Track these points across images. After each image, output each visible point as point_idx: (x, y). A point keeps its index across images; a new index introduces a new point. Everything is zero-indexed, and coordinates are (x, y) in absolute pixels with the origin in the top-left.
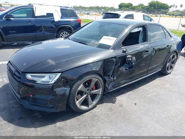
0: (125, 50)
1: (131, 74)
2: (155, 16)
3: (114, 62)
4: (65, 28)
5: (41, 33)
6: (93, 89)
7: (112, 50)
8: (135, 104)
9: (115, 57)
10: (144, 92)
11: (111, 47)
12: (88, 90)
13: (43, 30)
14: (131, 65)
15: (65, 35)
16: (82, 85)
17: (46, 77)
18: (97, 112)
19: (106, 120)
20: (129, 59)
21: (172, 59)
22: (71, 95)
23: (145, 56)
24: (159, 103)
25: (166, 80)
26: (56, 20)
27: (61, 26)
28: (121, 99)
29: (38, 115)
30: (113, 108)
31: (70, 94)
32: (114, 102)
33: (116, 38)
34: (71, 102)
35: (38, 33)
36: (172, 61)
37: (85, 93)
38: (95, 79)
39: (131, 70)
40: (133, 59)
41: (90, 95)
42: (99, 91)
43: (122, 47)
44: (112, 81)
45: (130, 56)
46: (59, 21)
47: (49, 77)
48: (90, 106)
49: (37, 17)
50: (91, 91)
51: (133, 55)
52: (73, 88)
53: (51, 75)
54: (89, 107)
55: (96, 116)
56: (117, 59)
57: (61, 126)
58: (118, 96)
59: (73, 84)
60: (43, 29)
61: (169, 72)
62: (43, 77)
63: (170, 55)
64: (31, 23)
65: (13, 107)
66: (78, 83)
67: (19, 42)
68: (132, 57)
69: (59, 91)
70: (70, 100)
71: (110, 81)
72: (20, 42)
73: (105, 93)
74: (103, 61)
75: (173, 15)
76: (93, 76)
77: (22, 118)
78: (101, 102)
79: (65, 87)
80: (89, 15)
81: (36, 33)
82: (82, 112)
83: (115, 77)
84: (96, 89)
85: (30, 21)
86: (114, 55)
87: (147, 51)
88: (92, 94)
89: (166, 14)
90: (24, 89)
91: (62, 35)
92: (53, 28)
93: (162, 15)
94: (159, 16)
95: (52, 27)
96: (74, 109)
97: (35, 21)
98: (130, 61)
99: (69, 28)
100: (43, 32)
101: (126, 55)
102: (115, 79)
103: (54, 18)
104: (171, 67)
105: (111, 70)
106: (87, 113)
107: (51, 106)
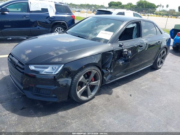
0: (122, 44)
1: (126, 67)
2: (143, 15)
3: (112, 55)
4: (59, 24)
5: (36, 28)
6: (92, 81)
7: (110, 44)
8: (131, 95)
9: (112, 51)
10: (138, 85)
11: (109, 41)
12: (88, 81)
13: (39, 26)
14: (127, 58)
15: (60, 31)
16: (83, 77)
17: (49, 68)
18: (96, 102)
19: (105, 109)
20: (125, 53)
21: (163, 54)
22: (73, 86)
23: (139, 51)
24: (152, 94)
25: (157, 74)
26: (51, 16)
27: (56, 21)
28: (117, 91)
29: (40, 105)
30: (110, 98)
31: (71, 84)
32: (110, 94)
33: (113, 33)
34: (72, 92)
35: (32, 29)
36: (162, 56)
37: (85, 85)
38: (95, 71)
39: (127, 63)
40: (129, 52)
41: (89, 86)
42: (98, 82)
43: (119, 42)
44: (109, 74)
45: (126, 50)
46: (54, 17)
47: (52, 68)
48: (90, 97)
49: (32, 12)
50: (90, 82)
51: (129, 49)
52: (75, 79)
53: (54, 66)
54: (88, 97)
55: (95, 106)
56: (114, 52)
57: (63, 115)
58: (114, 88)
59: (75, 75)
60: (39, 24)
61: (159, 67)
62: (47, 68)
63: (161, 51)
64: (26, 18)
65: (15, 98)
66: (79, 74)
67: (13, 37)
68: (128, 51)
69: (62, 81)
70: (72, 90)
71: (108, 73)
72: (15, 37)
73: (103, 85)
74: (102, 54)
75: (160, 14)
76: (93, 68)
77: (25, 108)
78: (99, 93)
79: (67, 78)
80: (80, 13)
81: (31, 28)
82: (83, 102)
83: (112, 70)
84: (95, 81)
85: (25, 16)
86: (112, 48)
87: (142, 46)
88: (91, 85)
89: (154, 14)
90: (27, 79)
91: (56, 30)
92: (49, 24)
93: (149, 14)
94: (147, 15)
95: (47, 23)
96: (75, 99)
97: (30, 16)
98: (126, 55)
99: (64, 24)
100: (38, 27)
101: (122, 50)
102: (112, 72)
103: (48, 13)
104: (162, 62)
105: (109, 63)
106: (86, 104)
107: (54, 96)
